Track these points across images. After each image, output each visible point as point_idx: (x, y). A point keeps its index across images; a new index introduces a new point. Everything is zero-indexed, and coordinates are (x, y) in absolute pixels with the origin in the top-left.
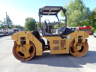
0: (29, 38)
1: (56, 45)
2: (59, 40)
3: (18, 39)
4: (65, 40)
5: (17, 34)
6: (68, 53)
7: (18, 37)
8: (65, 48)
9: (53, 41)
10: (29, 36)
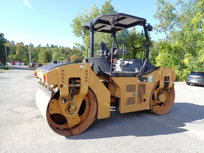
0: (88, 79)
1: (130, 95)
2: (136, 83)
3: (63, 82)
4: (145, 85)
5: (63, 71)
6: (149, 108)
7: (63, 78)
8: (145, 100)
9: (127, 86)
10: (88, 76)
